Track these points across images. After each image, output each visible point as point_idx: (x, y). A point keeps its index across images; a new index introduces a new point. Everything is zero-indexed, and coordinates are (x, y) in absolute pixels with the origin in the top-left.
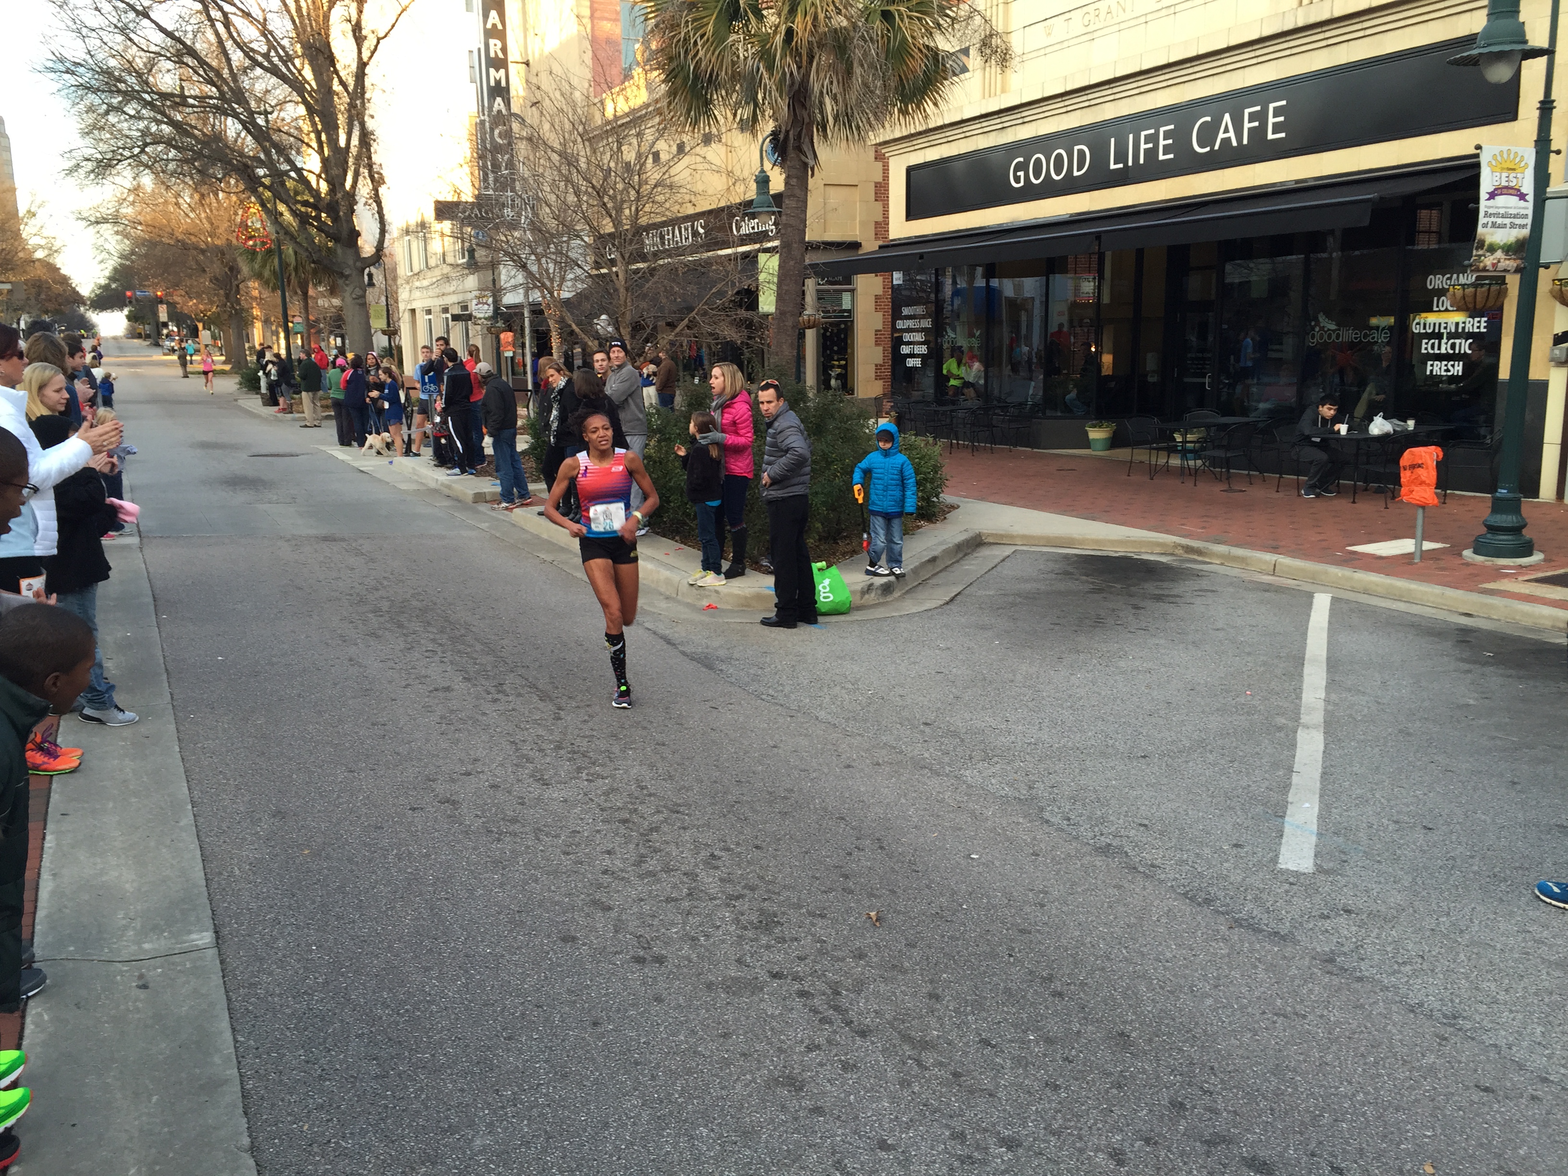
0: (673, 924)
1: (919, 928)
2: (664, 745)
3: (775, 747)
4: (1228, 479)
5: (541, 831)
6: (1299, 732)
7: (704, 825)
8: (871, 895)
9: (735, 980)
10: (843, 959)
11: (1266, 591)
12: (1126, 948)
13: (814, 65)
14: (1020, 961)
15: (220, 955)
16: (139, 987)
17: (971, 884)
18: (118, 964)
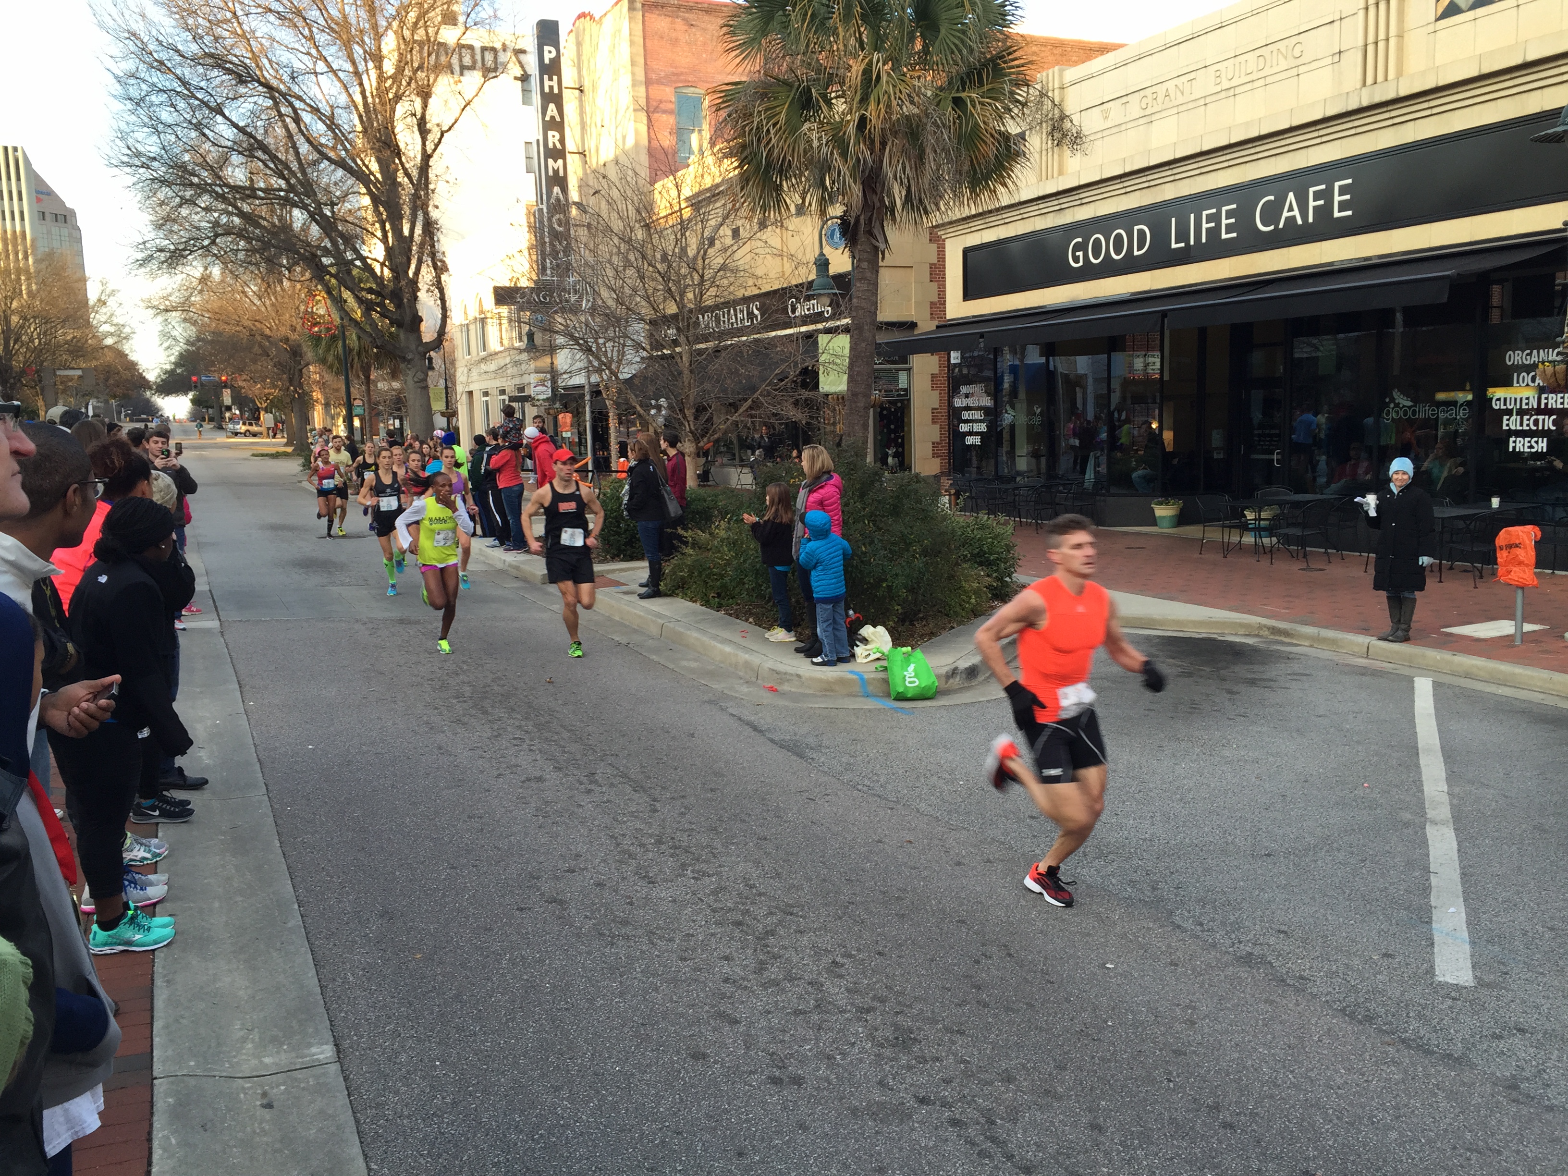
0: (805, 1040)
1: (1066, 1048)
2: (765, 839)
3: (880, 842)
4: (1305, 556)
5: (654, 934)
6: (1428, 828)
7: (820, 929)
8: (1008, 1009)
9: (881, 1105)
11: (1362, 675)
12: (1292, 1072)
13: (887, 151)
14: (1180, 1087)
15: (342, 1071)
16: (264, 1106)
17: (1111, 997)
18: (240, 1081)
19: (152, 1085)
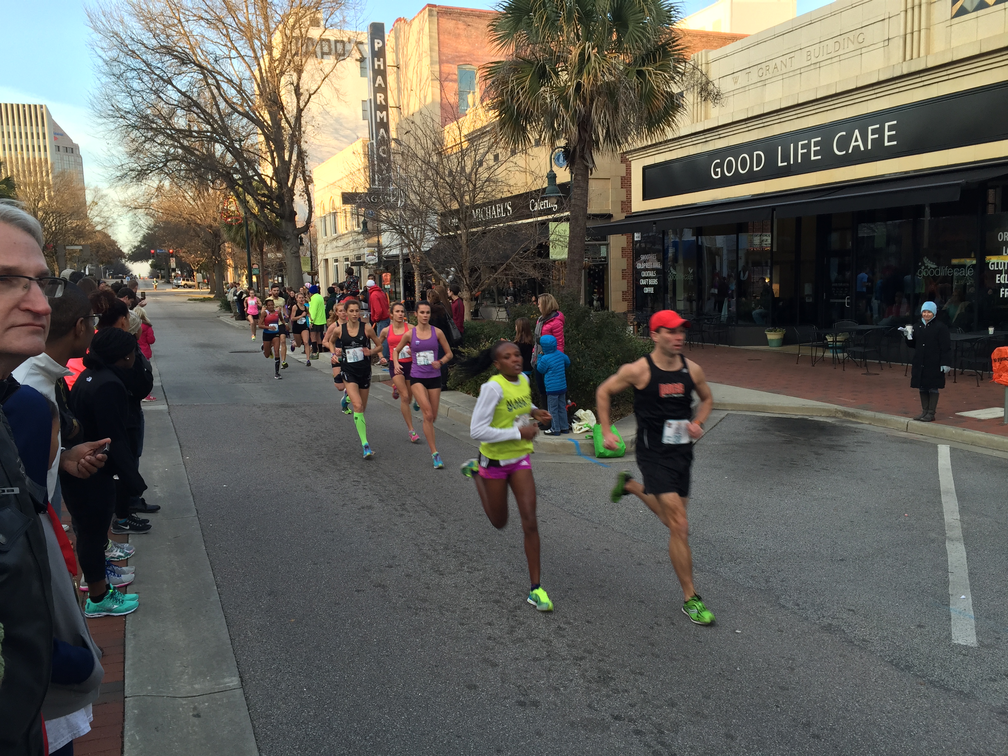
0: (540, 678)
1: (710, 685)
2: (514, 547)
3: (589, 549)
4: (866, 365)
5: (443, 608)
6: (947, 543)
8: (672, 659)
9: (590, 720)
10: (661, 707)
11: (904, 442)
12: (858, 702)
13: (594, 104)
14: (784, 711)
15: (244, 694)
16: (194, 716)
17: (739, 652)
18: (179, 699)
19: (124, 702)
